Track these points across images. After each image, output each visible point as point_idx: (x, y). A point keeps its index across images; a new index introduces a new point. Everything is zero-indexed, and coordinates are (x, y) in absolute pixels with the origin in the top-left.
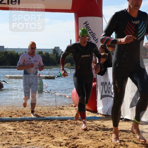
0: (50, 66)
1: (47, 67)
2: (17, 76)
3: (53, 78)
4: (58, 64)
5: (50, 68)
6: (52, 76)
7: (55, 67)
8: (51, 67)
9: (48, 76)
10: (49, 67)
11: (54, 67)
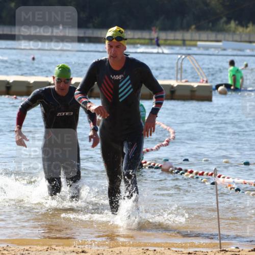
0: (186, 28)
1: (171, 35)
2: (11, 79)
3: (201, 95)
4: (228, 22)
5: (184, 43)
6: (195, 85)
7: (212, 36)
8: (187, 36)
9: (174, 83)
10: (179, 35)
11: (204, 35)
